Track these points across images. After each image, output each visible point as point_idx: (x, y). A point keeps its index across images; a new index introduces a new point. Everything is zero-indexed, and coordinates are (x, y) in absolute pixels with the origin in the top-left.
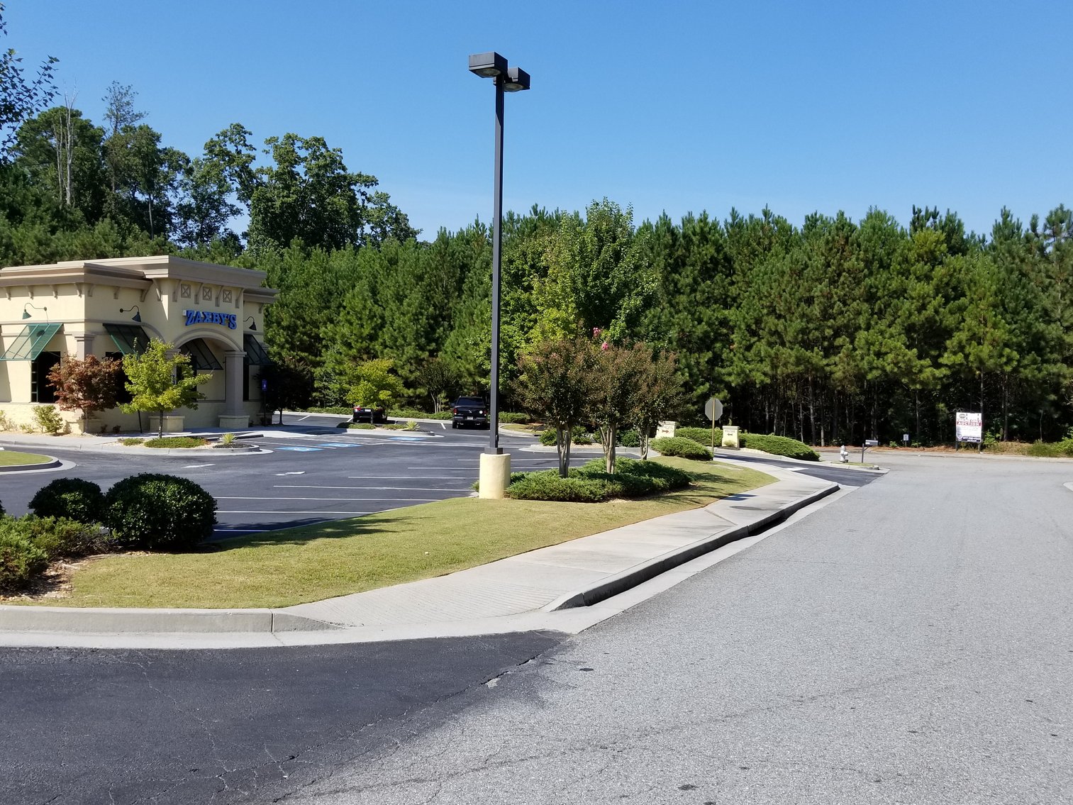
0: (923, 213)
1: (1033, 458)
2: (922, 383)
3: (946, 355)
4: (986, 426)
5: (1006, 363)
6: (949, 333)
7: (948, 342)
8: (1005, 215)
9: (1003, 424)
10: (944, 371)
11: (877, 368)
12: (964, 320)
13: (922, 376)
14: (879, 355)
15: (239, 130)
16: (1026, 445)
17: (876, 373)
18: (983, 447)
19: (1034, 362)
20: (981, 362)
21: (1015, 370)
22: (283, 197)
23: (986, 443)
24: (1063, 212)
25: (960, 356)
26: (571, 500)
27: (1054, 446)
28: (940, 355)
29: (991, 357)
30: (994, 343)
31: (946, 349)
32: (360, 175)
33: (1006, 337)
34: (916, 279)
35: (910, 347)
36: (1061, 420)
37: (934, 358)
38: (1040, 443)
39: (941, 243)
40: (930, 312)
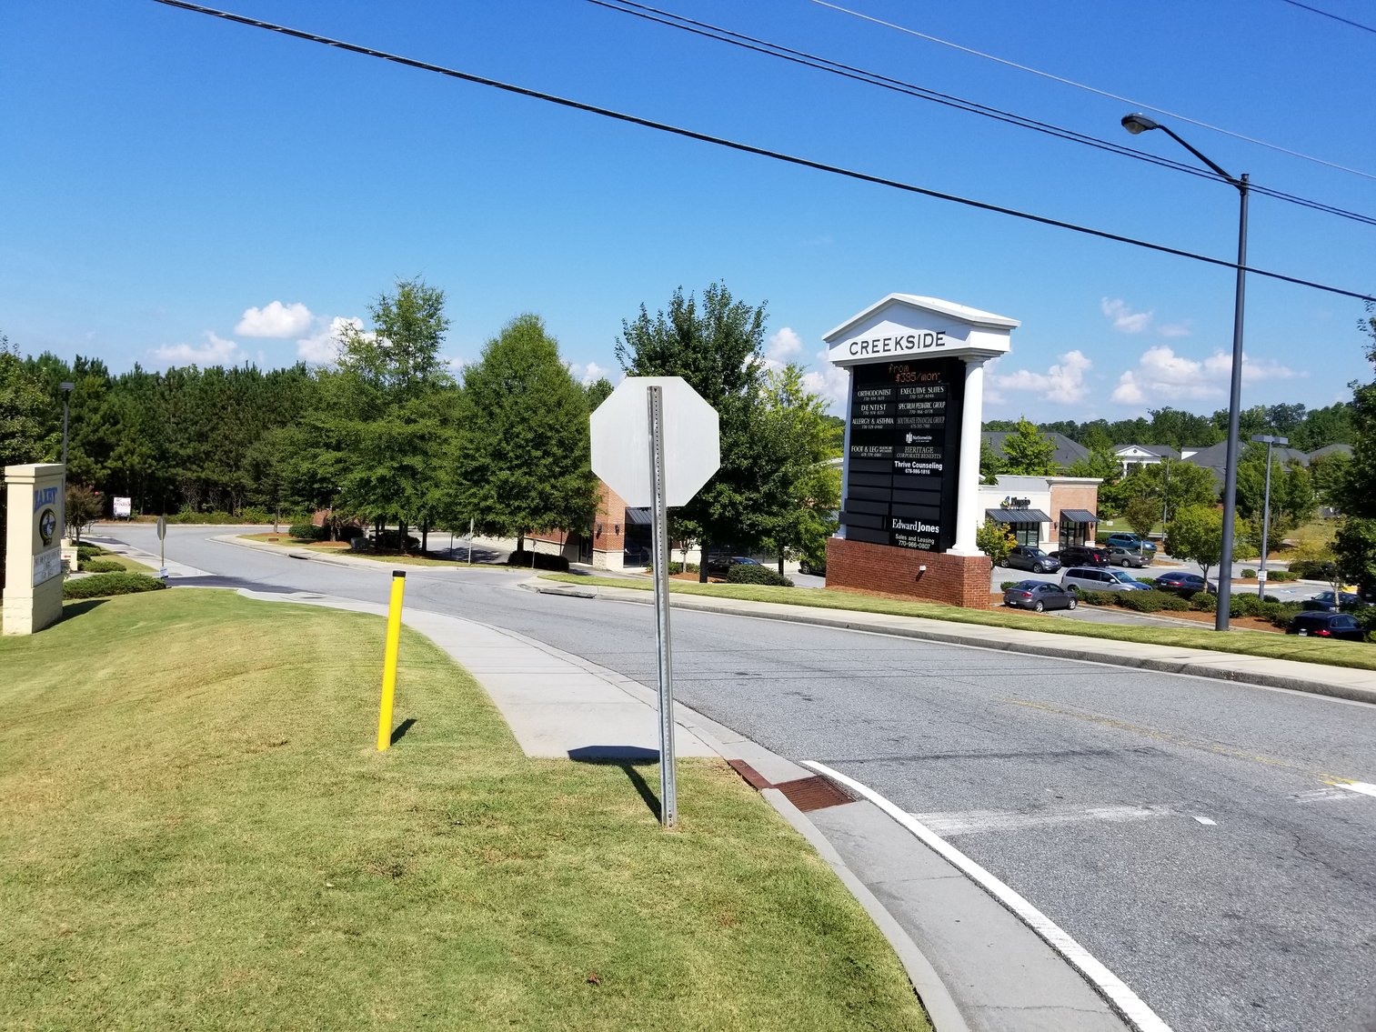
0: (83, 360)
4: (133, 506)
5: (148, 468)
6: (111, 448)
9: (142, 503)
10: (109, 472)
12: (120, 440)
13: (96, 475)
16: (158, 517)
18: (131, 519)
19: (163, 467)
20: (132, 466)
21: (153, 472)
24: (174, 370)
25: (119, 464)
27: (172, 517)
28: (107, 462)
29: (139, 463)
30: (141, 455)
31: (109, 458)
33: (149, 452)
34: (90, 411)
35: (89, 456)
36: (175, 502)
37: (102, 463)
38: (165, 515)
39: (103, 386)
40: (101, 434)
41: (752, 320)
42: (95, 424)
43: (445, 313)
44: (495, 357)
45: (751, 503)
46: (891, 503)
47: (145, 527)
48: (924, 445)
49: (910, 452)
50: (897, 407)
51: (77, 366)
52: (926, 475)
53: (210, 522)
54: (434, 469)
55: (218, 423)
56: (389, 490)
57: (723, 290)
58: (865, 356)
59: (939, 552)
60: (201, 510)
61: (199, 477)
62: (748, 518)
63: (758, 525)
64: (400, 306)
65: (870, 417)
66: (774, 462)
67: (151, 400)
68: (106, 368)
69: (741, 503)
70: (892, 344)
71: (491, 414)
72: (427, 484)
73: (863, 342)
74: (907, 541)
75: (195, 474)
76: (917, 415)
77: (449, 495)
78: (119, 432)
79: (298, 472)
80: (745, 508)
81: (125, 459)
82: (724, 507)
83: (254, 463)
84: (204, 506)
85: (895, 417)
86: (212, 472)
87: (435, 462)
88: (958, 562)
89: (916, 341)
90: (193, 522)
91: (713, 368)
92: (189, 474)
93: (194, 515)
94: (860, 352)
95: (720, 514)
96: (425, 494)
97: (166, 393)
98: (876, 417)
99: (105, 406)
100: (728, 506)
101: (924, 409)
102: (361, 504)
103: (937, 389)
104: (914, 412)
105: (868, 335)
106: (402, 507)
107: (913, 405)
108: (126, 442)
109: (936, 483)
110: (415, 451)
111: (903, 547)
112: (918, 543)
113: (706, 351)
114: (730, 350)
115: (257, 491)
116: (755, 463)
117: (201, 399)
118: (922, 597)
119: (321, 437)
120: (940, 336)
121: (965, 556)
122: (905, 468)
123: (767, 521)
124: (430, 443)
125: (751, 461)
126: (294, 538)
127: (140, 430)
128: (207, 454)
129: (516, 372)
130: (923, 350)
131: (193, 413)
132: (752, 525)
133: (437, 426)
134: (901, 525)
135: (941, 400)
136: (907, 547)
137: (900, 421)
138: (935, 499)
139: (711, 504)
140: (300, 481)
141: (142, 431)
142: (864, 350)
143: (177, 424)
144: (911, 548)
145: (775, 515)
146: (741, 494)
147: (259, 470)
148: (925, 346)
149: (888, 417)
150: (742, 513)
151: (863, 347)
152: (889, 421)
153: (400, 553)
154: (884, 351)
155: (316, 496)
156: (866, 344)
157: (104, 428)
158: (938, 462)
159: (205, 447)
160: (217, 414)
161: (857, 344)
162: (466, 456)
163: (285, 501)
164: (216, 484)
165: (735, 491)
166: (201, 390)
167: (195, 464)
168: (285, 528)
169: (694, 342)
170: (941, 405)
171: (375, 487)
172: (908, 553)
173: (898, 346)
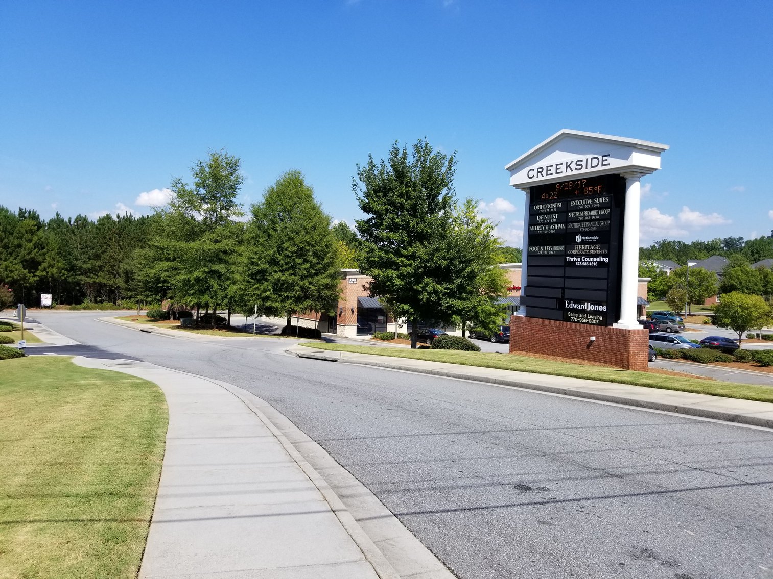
0: (24, 211)
1: (72, 311)
2: (29, 283)
3: (38, 272)
4: (53, 299)
5: (62, 276)
6: (40, 264)
7: (40, 267)
8: (58, 215)
9: (58, 298)
10: (38, 278)
11: (11, 277)
12: (45, 259)
13: (30, 281)
14: (12, 271)
16: (67, 306)
17: (9, 279)
18: (52, 308)
19: (72, 275)
20: (52, 275)
21: (66, 278)
23: (53, 306)
24: (81, 217)
27: (78, 306)
28: (36, 272)
29: (56, 273)
30: (58, 268)
31: (38, 270)
33: (63, 266)
34: (26, 241)
35: (25, 269)
36: (80, 296)
37: (33, 273)
38: (73, 305)
39: (35, 226)
40: (32, 255)
41: (446, 165)
42: (29, 249)
43: (241, 172)
44: (271, 198)
45: (448, 291)
46: (563, 289)
47: (61, 313)
48: (592, 243)
49: (578, 249)
50: (567, 215)
51: (20, 214)
52: (594, 266)
53: (101, 309)
54: (232, 273)
55: (107, 249)
56: (202, 287)
57: (426, 145)
58: (540, 178)
59: (606, 326)
60: (96, 302)
61: (95, 282)
62: (446, 302)
63: (453, 307)
64: (211, 167)
65: (544, 224)
66: (464, 262)
67: (66, 235)
68: (38, 215)
69: (441, 291)
70: (563, 168)
71: (269, 236)
72: (228, 282)
73: (538, 169)
74: (579, 318)
75: (92, 280)
76: (585, 221)
77: (240, 289)
78: (44, 254)
79: (148, 276)
80: (444, 295)
81: (48, 270)
82: (430, 294)
83: (125, 271)
84: (98, 299)
85: (566, 223)
86: (103, 278)
87: (233, 268)
88: (625, 335)
89: (584, 164)
90: (91, 309)
91: (420, 197)
92: (89, 280)
93: (91, 304)
94: (536, 176)
95: (427, 299)
96: (227, 289)
97: (75, 230)
98: (550, 224)
99: (35, 238)
100: (432, 293)
101: (591, 216)
102: (185, 296)
103: (602, 200)
104: (582, 218)
105: (543, 163)
106: (212, 298)
107: (582, 213)
108: (48, 259)
109: (603, 272)
110: (221, 261)
111: (575, 322)
112: (588, 319)
113: (415, 185)
114: (432, 184)
115: (127, 289)
116: (451, 263)
117: (97, 234)
118: (593, 361)
119: (164, 254)
120: (605, 158)
121: (630, 328)
122: (576, 262)
123: (460, 304)
124: (230, 256)
125: (448, 261)
126: (149, 319)
127: (57, 253)
128: (100, 267)
129: (285, 207)
130: (590, 170)
131: (91, 242)
132: (449, 307)
133: (235, 245)
134: (573, 305)
135: (606, 208)
136: (578, 322)
137: (570, 226)
138: (603, 284)
139: (419, 293)
140: (150, 282)
141: (59, 253)
142: (539, 174)
143: (81, 249)
144: (582, 323)
145: (465, 299)
146: (441, 285)
147: (128, 276)
148: (592, 167)
149: (560, 223)
150: (442, 299)
151: (538, 172)
152: (562, 226)
153: (210, 328)
154: (557, 173)
155: (160, 292)
156: (541, 170)
157: (35, 251)
158: (604, 256)
159: (98, 263)
160: (106, 243)
161: (533, 170)
162: (252, 263)
163: (141, 295)
164: (105, 285)
165: (437, 283)
166: (97, 228)
167: (92, 273)
168: (144, 312)
169: (407, 179)
170: (607, 211)
171: (193, 285)
172: (579, 327)
173: (568, 168)
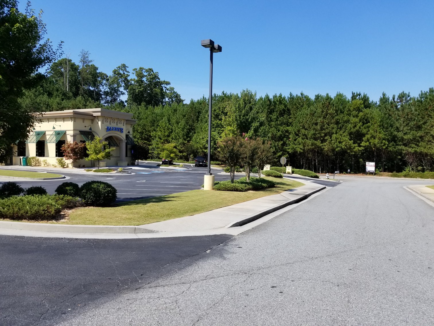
0: (356, 94)
1: (392, 178)
2: (354, 152)
3: (363, 143)
4: (376, 167)
5: (384, 146)
6: (364, 135)
7: (364, 138)
8: (384, 95)
9: (382, 166)
10: (362, 148)
11: (339, 147)
12: (369, 131)
13: (355, 150)
14: (340, 142)
15: (124, 66)
17: (339, 149)
19: (393, 145)
20: (375, 145)
21: (387, 148)
22: (139, 88)
23: (376, 173)
24: (404, 94)
25: (368, 143)
26: (235, 191)
27: (400, 174)
28: (361, 143)
29: (378, 143)
32: (164, 81)
33: (384, 136)
34: (353, 117)
35: (350, 140)
37: (358, 143)
38: (395, 173)
40: (358, 128)
42: (354, 123)
53: (421, 177)
61: (416, 151)
67: (389, 110)
75: (413, 150)
78: (368, 127)
81: (370, 141)
84: (420, 168)
86: (424, 148)
90: (411, 177)
92: (410, 150)
99: (361, 114)
108: (372, 132)
128: (421, 137)
141: (381, 126)
157: (359, 125)
159: (420, 134)
164: (427, 155)
